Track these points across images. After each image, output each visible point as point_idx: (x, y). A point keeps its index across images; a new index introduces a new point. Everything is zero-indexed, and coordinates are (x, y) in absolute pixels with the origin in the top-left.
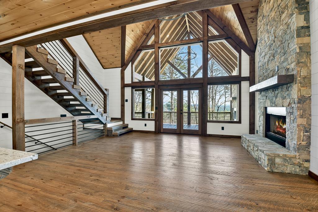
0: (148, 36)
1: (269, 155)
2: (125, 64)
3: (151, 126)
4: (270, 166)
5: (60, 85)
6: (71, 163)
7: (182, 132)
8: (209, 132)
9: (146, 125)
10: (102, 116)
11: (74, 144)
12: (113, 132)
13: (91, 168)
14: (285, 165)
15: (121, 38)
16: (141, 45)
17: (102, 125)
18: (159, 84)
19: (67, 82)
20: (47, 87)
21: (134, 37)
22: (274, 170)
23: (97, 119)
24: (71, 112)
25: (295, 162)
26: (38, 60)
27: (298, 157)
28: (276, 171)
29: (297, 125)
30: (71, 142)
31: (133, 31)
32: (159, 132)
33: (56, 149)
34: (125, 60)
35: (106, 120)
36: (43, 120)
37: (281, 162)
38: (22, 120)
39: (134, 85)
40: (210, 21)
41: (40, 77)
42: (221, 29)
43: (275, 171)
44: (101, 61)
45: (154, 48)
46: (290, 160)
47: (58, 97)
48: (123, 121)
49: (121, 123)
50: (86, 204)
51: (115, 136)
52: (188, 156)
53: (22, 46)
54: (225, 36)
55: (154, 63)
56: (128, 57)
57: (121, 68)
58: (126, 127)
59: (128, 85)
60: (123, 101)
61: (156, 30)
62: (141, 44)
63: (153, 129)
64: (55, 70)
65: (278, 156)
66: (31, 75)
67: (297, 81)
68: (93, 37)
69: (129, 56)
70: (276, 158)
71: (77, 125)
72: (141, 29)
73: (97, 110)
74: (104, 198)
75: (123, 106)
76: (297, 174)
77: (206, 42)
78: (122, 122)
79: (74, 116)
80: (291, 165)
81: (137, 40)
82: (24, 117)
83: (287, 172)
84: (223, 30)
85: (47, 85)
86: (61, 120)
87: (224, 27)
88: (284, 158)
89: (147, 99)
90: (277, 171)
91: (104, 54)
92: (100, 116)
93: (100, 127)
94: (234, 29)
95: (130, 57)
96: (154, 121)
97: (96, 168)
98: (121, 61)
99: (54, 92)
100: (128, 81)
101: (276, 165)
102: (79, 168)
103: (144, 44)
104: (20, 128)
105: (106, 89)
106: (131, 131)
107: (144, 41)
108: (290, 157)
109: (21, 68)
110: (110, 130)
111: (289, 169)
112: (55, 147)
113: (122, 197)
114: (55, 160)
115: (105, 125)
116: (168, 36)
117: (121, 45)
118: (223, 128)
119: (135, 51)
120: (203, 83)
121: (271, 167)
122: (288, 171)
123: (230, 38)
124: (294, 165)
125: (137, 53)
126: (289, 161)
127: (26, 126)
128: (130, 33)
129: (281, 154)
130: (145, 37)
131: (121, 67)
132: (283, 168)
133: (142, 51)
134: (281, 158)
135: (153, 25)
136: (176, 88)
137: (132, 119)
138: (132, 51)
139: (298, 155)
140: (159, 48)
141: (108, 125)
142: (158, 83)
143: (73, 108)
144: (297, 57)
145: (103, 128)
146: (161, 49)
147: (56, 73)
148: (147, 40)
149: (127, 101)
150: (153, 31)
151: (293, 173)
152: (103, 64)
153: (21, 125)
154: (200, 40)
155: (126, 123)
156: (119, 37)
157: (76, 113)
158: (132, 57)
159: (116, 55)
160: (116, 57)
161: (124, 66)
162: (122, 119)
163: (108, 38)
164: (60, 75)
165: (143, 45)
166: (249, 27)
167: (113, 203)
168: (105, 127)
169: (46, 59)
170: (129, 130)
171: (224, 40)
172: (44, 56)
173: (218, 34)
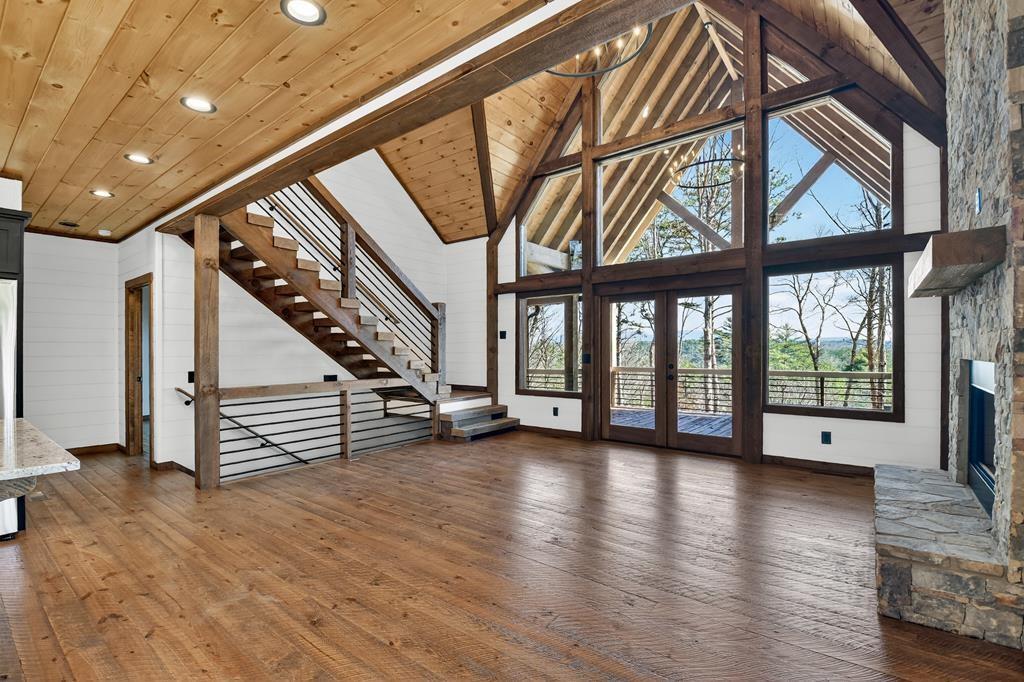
0: (562, 129)
1: (887, 551)
2: (497, 223)
3: (570, 416)
4: (891, 594)
5: (306, 300)
6: (305, 501)
7: (673, 442)
8: (771, 448)
9: (556, 412)
10: (424, 380)
11: (343, 454)
12: (456, 428)
13: (338, 518)
14: (952, 601)
15: (475, 149)
16: (543, 160)
17: (427, 407)
18: (596, 278)
19: (323, 293)
20: (289, 306)
21: (516, 141)
22: (908, 615)
23: (411, 388)
24: (350, 368)
25: (999, 595)
26: (249, 242)
27: (1013, 577)
28: (915, 617)
29: (1013, 440)
30: (337, 449)
31: (509, 123)
32: (596, 436)
33: (305, 462)
34: (498, 214)
35: (437, 393)
36: (263, 390)
37: (938, 587)
38: (213, 389)
39: (523, 285)
40: (773, 38)
41: (271, 281)
42: (816, 56)
43: (912, 621)
44: (435, 221)
45: (580, 165)
46: (977, 584)
47: (316, 330)
48: (491, 396)
49: (487, 402)
50: (264, 599)
51: (457, 440)
52: (626, 521)
53: (212, 214)
54: (832, 82)
55: (580, 214)
56: (505, 204)
57: (487, 238)
58: (499, 413)
59: (506, 289)
60: (494, 335)
61: (586, 105)
62: (542, 156)
63: (576, 426)
64: (293, 265)
65: (926, 560)
66: (252, 278)
67: (1013, 256)
68: (406, 158)
69: (507, 198)
70: (914, 566)
71: (349, 403)
72: (539, 112)
73: (409, 363)
74: (310, 594)
75: (492, 351)
76: (1009, 648)
77: (756, 116)
78: (490, 399)
79: (359, 379)
80: (981, 603)
81: (529, 147)
82: (217, 383)
83: (963, 630)
84: (822, 60)
85: (288, 301)
86: (306, 390)
87: (825, 52)
88: (949, 571)
89: (627, 322)
90: (919, 622)
91: (441, 201)
92: (419, 380)
93: (422, 410)
94: (862, 49)
95: (511, 201)
96: (580, 401)
97: (349, 521)
98: (485, 218)
99: (305, 318)
100: (507, 275)
101: (915, 595)
102: (309, 515)
103: (553, 156)
104: (208, 408)
105: (436, 305)
106: (515, 429)
107: (551, 146)
108: (976, 570)
109: (212, 267)
110: (446, 423)
111: (970, 621)
112: (303, 456)
113: (348, 599)
114: (275, 491)
115: (433, 405)
116: (645, 112)
117: (478, 169)
118: (826, 438)
119: (527, 182)
120: (744, 269)
121: (892, 601)
122: (968, 626)
123: (854, 86)
124: (997, 609)
125: (533, 187)
126: (972, 587)
127: (222, 403)
128: (501, 130)
129: (939, 556)
130: (552, 133)
131: (489, 235)
132: (946, 612)
133: (547, 179)
134: (938, 573)
135: (578, 90)
136: (653, 289)
137: (519, 391)
138: (515, 183)
139: (1015, 569)
140: (597, 161)
141: (441, 406)
142: (591, 276)
143: (354, 359)
144: (1013, 150)
145: (427, 415)
146: (605, 163)
147: (296, 272)
148: (560, 142)
149: (503, 335)
150: (576, 109)
151: (994, 641)
152: (443, 231)
153: (211, 400)
154: (734, 113)
155: (501, 402)
156: (471, 150)
157: (365, 372)
158: (516, 201)
159: (472, 202)
160: (471, 208)
161: (495, 230)
162: (490, 389)
163: (442, 157)
164: (303, 275)
165: (548, 160)
166: (914, 33)
167: (318, 608)
168: (434, 414)
169: (269, 240)
170: (507, 423)
171: (828, 98)
172: (265, 232)
173: (805, 79)
